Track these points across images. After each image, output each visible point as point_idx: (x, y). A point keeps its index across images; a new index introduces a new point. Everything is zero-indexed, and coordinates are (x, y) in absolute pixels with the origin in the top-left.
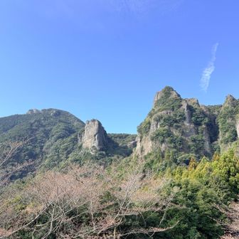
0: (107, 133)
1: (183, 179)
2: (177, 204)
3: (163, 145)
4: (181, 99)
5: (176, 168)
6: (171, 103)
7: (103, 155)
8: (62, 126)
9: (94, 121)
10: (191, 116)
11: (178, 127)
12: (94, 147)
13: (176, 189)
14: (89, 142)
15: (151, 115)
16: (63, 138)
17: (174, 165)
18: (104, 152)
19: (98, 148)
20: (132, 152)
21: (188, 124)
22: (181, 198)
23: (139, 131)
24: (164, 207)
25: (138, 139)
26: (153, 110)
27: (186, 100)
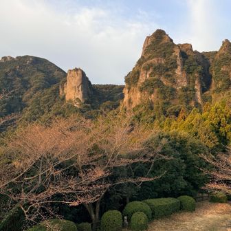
0: (92, 83)
1: (172, 131)
2: (164, 155)
3: (152, 96)
4: (174, 45)
5: (164, 120)
6: (162, 49)
7: (88, 107)
8: (41, 75)
9: (76, 70)
10: (183, 64)
11: (169, 76)
12: (78, 98)
13: (164, 141)
14: (72, 93)
15: (140, 63)
16: (43, 88)
17: (162, 117)
18: (89, 105)
19: (82, 101)
20: (119, 105)
21: (179, 73)
22: (169, 149)
23: (127, 80)
24: (152, 158)
25: (125, 91)
26: (142, 57)
27: (179, 46)
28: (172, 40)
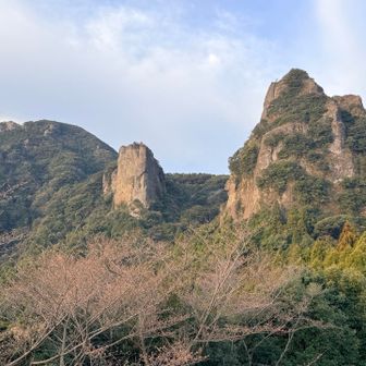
1: (327, 269)
2: (316, 319)
3: (284, 196)
4: (325, 98)
5: (310, 244)
6: (302, 105)
7: (158, 218)
8: (69, 156)
9: (136, 146)
10: (346, 133)
11: (318, 157)
12: (137, 201)
13: (314, 289)
14: (127, 190)
15: (258, 132)
16: (72, 182)
17: (306, 238)
18: (158, 213)
19: (146, 205)
20: (217, 213)
21: (338, 152)
22: (323, 306)
23: (234, 166)
24: (289, 325)
25: (230, 186)
26: (263, 121)
27: (336, 100)
28: (320, 89)
